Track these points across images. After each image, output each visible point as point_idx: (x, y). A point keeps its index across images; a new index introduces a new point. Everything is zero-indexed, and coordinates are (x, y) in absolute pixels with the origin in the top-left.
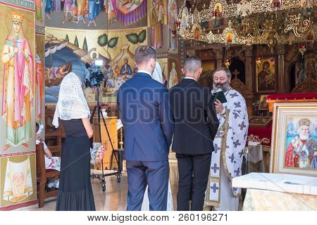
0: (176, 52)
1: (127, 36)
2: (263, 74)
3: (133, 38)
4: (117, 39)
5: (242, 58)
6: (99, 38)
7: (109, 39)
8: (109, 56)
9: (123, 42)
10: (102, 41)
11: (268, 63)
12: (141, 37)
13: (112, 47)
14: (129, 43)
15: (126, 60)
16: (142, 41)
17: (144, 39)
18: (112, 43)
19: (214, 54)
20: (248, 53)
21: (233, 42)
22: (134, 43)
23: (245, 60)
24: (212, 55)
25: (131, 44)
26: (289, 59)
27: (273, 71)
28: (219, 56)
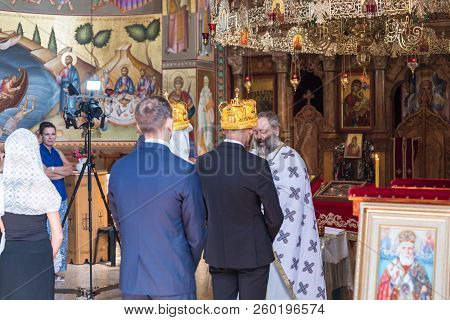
0: (211, 58)
1: (127, 29)
2: (351, 100)
3: (138, 32)
4: (109, 32)
5: (318, 73)
6: (78, 30)
7: (95, 33)
8: (96, 61)
9: (120, 38)
10: (84, 35)
11: (359, 82)
12: (151, 31)
13: (99, 46)
14: (131, 40)
15: (126, 69)
16: (153, 38)
17: (157, 34)
18: (100, 39)
19: (274, 63)
20: (328, 66)
21: (304, 50)
22: (139, 40)
23: (324, 76)
24: (269, 65)
25: (135, 43)
26: (392, 77)
27: (367, 94)
28: (281, 68)
